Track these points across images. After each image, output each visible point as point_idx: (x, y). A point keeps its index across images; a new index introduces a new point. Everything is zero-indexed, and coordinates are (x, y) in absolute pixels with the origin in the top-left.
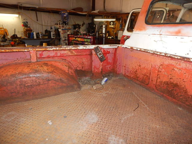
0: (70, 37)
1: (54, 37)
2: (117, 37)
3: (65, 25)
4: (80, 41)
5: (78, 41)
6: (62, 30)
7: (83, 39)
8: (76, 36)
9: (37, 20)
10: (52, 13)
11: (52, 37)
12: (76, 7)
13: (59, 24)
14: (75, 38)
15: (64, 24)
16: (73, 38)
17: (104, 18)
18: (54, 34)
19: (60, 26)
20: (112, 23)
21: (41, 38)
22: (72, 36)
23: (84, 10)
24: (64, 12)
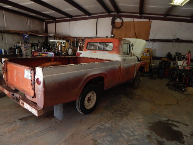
0: (35, 53)
1: (19, 53)
2: (68, 53)
3: (27, 43)
4: (44, 56)
5: (42, 56)
6: (24, 47)
7: (46, 54)
8: (40, 53)
9: (3, 40)
10: (15, 35)
11: (17, 53)
12: (32, 30)
13: (21, 43)
14: (39, 54)
15: (25, 43)
16: (38, 54)
17: (56, 40)
18: (18, 51)
19: (22, 45)
20: (63, 43)
21: (8, 54)
22: (36, 52)
23: (40, 33)
24: (26, 34)
